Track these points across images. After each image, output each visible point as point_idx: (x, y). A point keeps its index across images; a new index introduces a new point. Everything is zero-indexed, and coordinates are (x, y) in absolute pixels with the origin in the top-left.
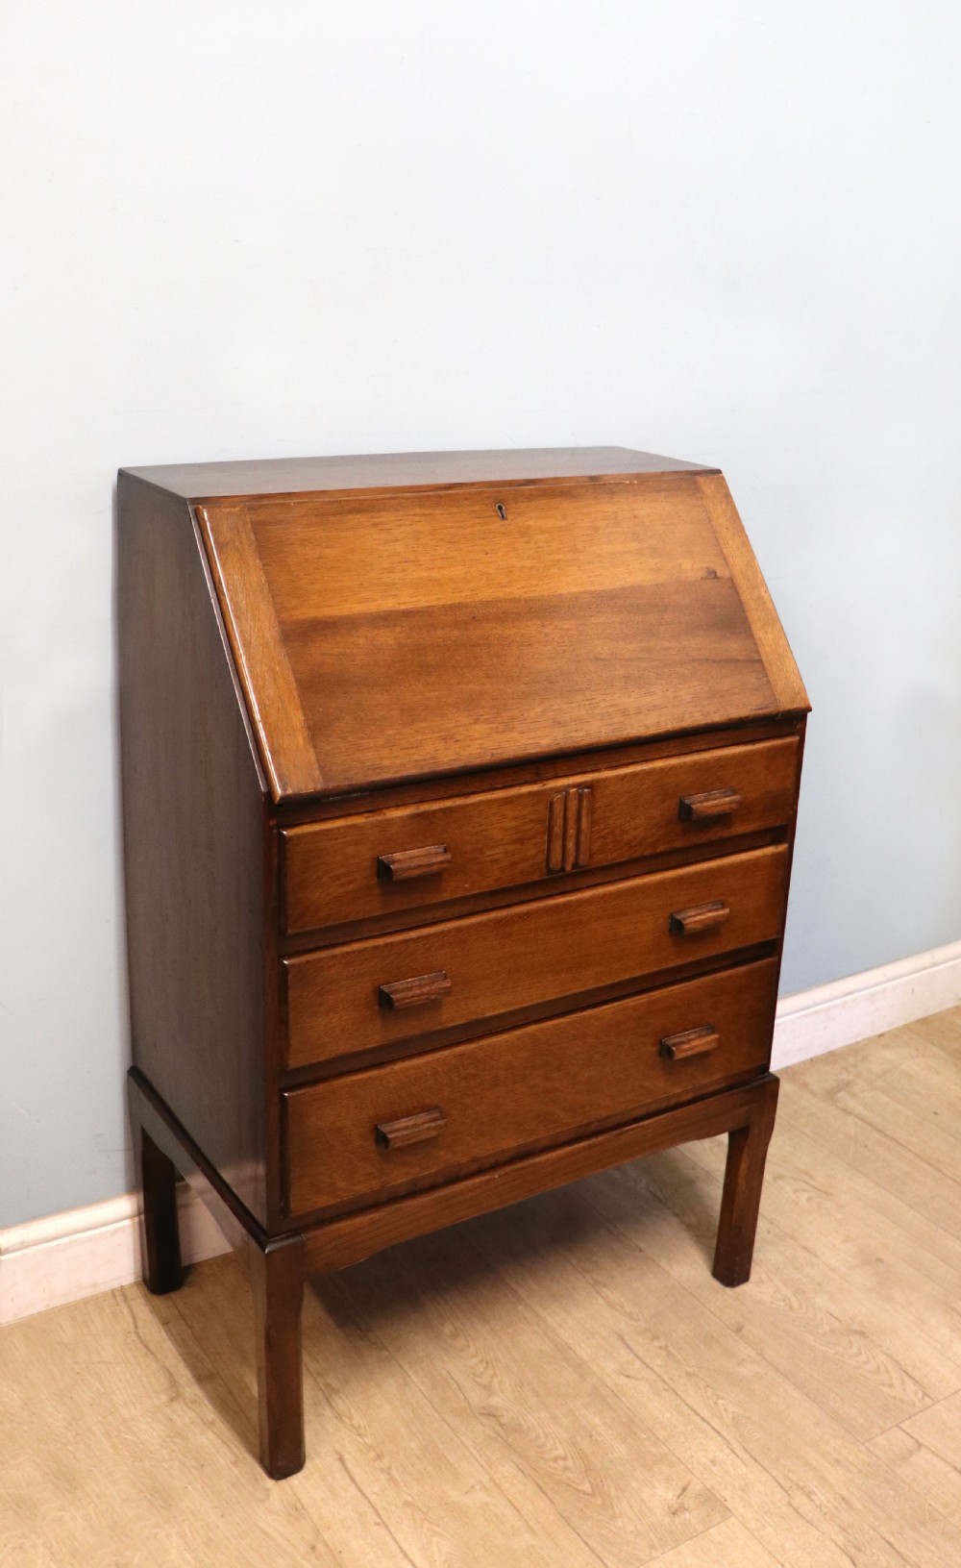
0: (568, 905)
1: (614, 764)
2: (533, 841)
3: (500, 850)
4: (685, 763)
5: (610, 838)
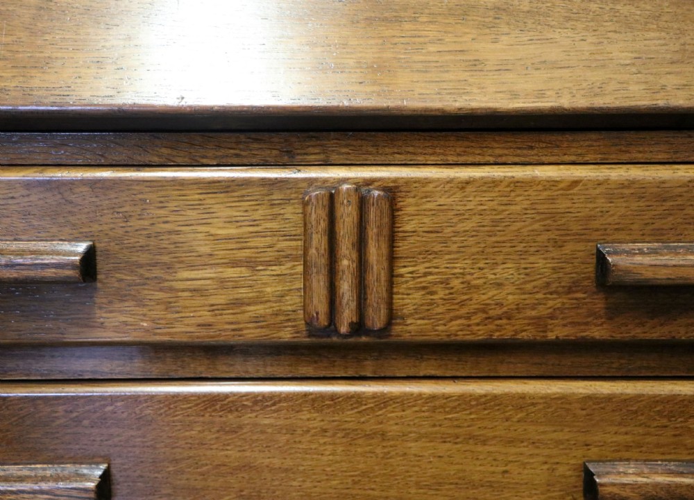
0: (357, 399)
1: (451, 159)
2: (277, 269)
3: (208, 273)
4: (607, 181)
5: (441, 293)
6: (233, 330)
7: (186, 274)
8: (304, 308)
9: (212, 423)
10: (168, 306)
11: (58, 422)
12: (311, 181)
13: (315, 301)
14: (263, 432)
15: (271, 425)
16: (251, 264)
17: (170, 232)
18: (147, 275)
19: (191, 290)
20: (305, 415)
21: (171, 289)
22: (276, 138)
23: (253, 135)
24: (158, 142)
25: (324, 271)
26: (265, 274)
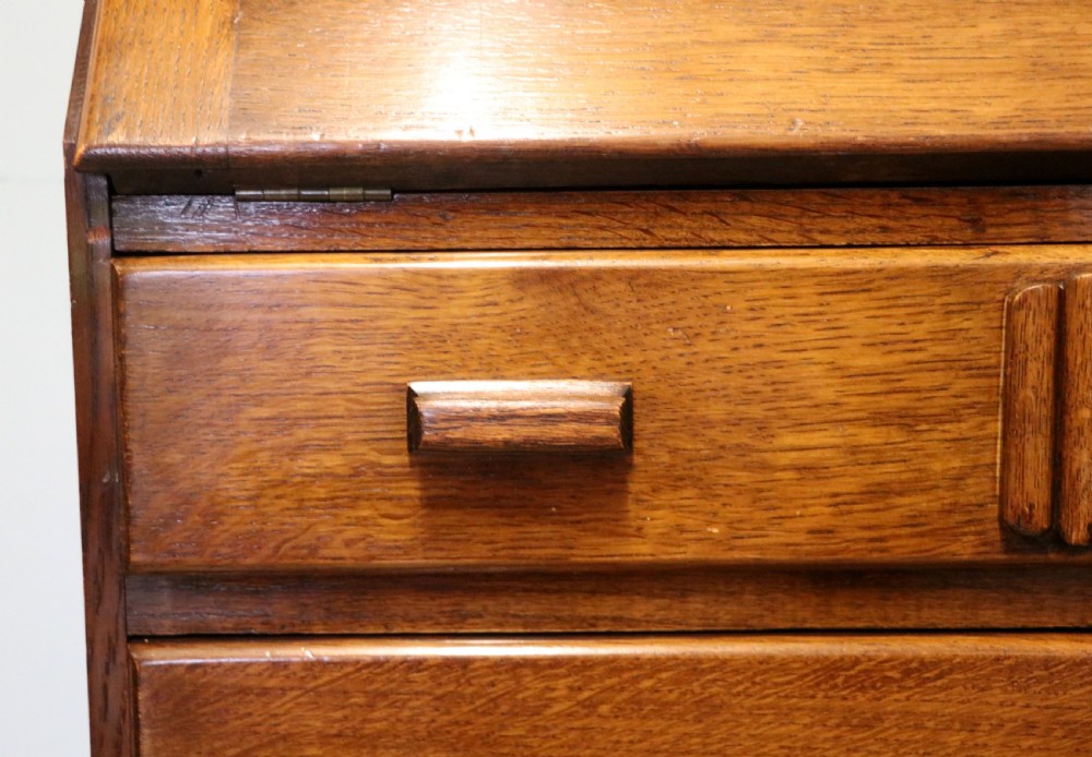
3: (829, 437)
6: (871, 540)
7: (789, 440)
8: (1003, 499)
9: (828, 709)
10: (757, 496)
11: (557, 708)
12: (1018, 272)
13: (1029, 483)
14: (918, 727)
15: (934, 715)
16: (906, 420)
17: (765, 364)
18: (722, 439)
19: (798, 469)
20: (996, 696)
21: (765, 467)
22: (954, 198)
23: (913, 192)
24: (745, 206)
25: (1046, 429)
26: (933, 437)
